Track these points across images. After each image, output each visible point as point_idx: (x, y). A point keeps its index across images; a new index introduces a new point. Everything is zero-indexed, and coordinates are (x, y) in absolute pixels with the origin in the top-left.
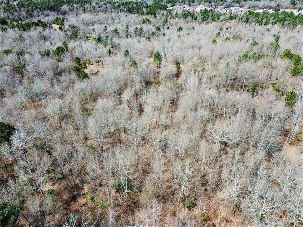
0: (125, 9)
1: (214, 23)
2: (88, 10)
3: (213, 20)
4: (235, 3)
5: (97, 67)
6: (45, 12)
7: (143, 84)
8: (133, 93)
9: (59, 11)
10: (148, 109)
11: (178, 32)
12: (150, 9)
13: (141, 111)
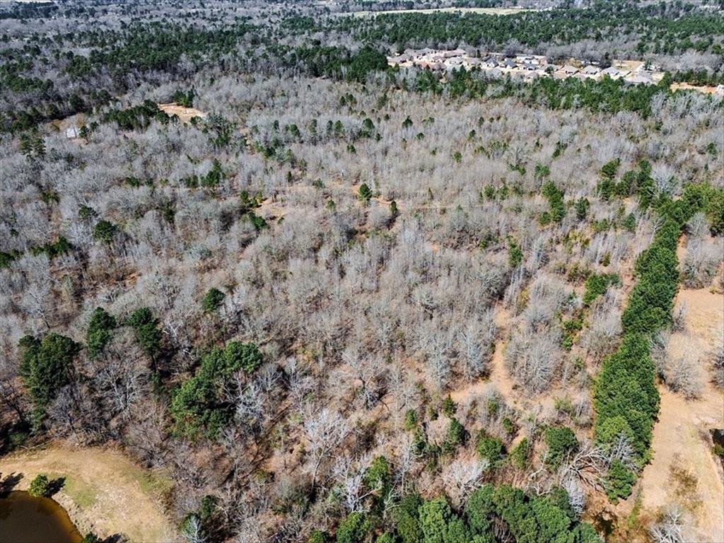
0: (306, 67)
1: (472, 104)
2: (232, 66)
3: (472, 96)
4: (527, 44)
5: (274, 204)
6: (148, 76)
7: (345, 237)
8: (331, 249)
9: (174, 71)
10: (350, 271)
11: (405, 130)
12: (355, 68)
13: (342, 274)
